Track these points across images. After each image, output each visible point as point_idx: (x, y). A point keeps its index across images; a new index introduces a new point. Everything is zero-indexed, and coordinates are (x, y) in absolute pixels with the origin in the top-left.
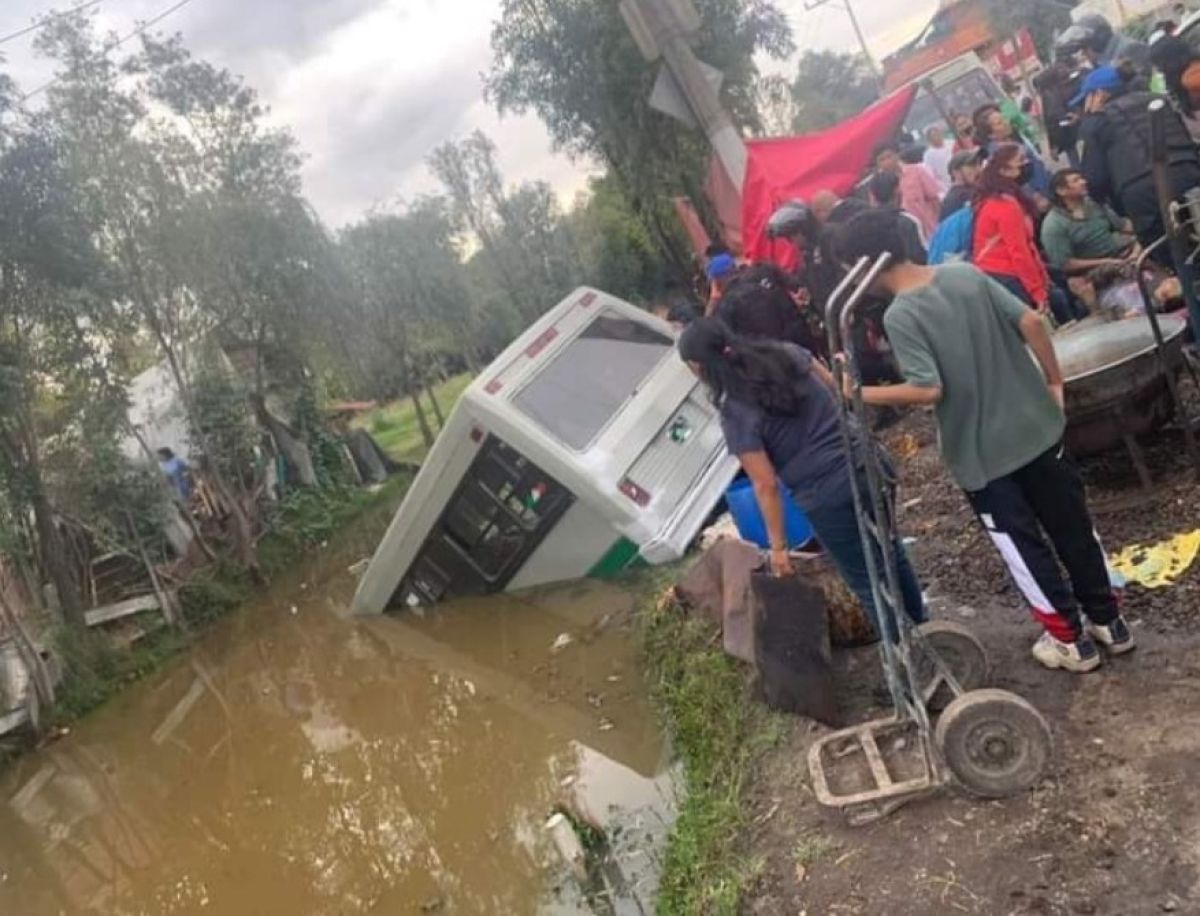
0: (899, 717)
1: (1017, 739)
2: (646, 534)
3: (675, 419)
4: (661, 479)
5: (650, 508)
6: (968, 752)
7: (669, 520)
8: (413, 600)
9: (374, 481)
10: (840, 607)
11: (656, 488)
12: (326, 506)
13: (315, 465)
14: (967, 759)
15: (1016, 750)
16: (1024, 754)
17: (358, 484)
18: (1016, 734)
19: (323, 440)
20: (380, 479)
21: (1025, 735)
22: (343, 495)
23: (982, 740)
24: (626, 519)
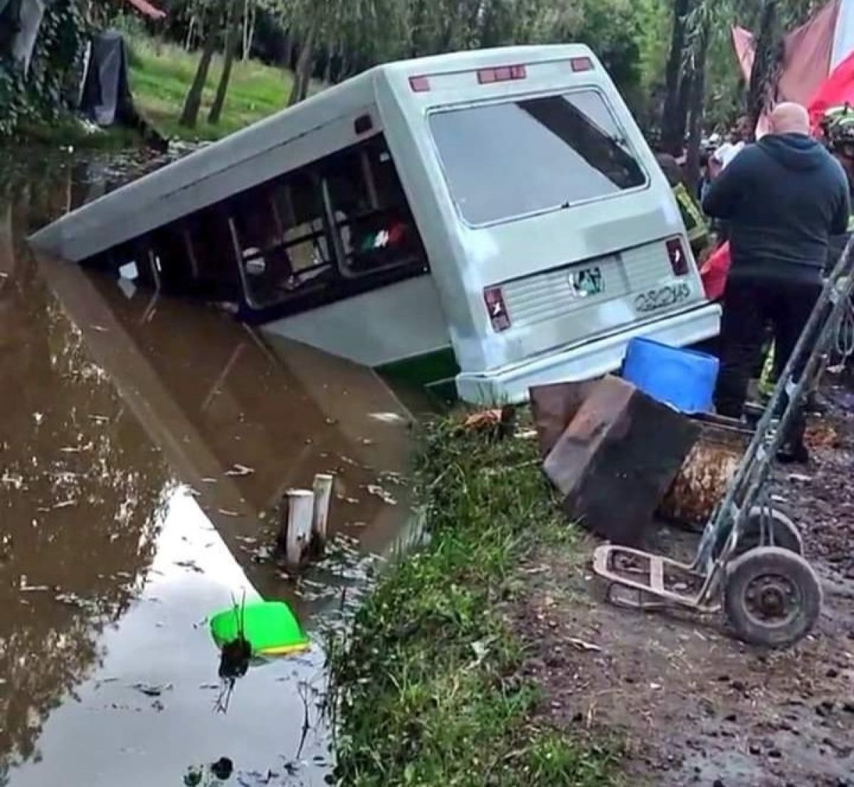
0: (694, 568)
1: (792, 604)
2: (479, 361)
3: (591, 266)
4: (532, 319)
5: (501, 339)
6: (746, 592)
7: (512, 366)
8: (129, 271)
9: (93, 118)
10: (686, 482)
11: (522, 322)
12: (18, 103)
13: (38, 40)
14: (743, 596)
15: (785, 611)
16: (788, 620)
17: (71, 106)
18: (793, 600)
19: (70, 16)
20: (101, 121)
21: (800, 604)
22: (46, 105)
23: (765, 587)
24: (468, 330)
